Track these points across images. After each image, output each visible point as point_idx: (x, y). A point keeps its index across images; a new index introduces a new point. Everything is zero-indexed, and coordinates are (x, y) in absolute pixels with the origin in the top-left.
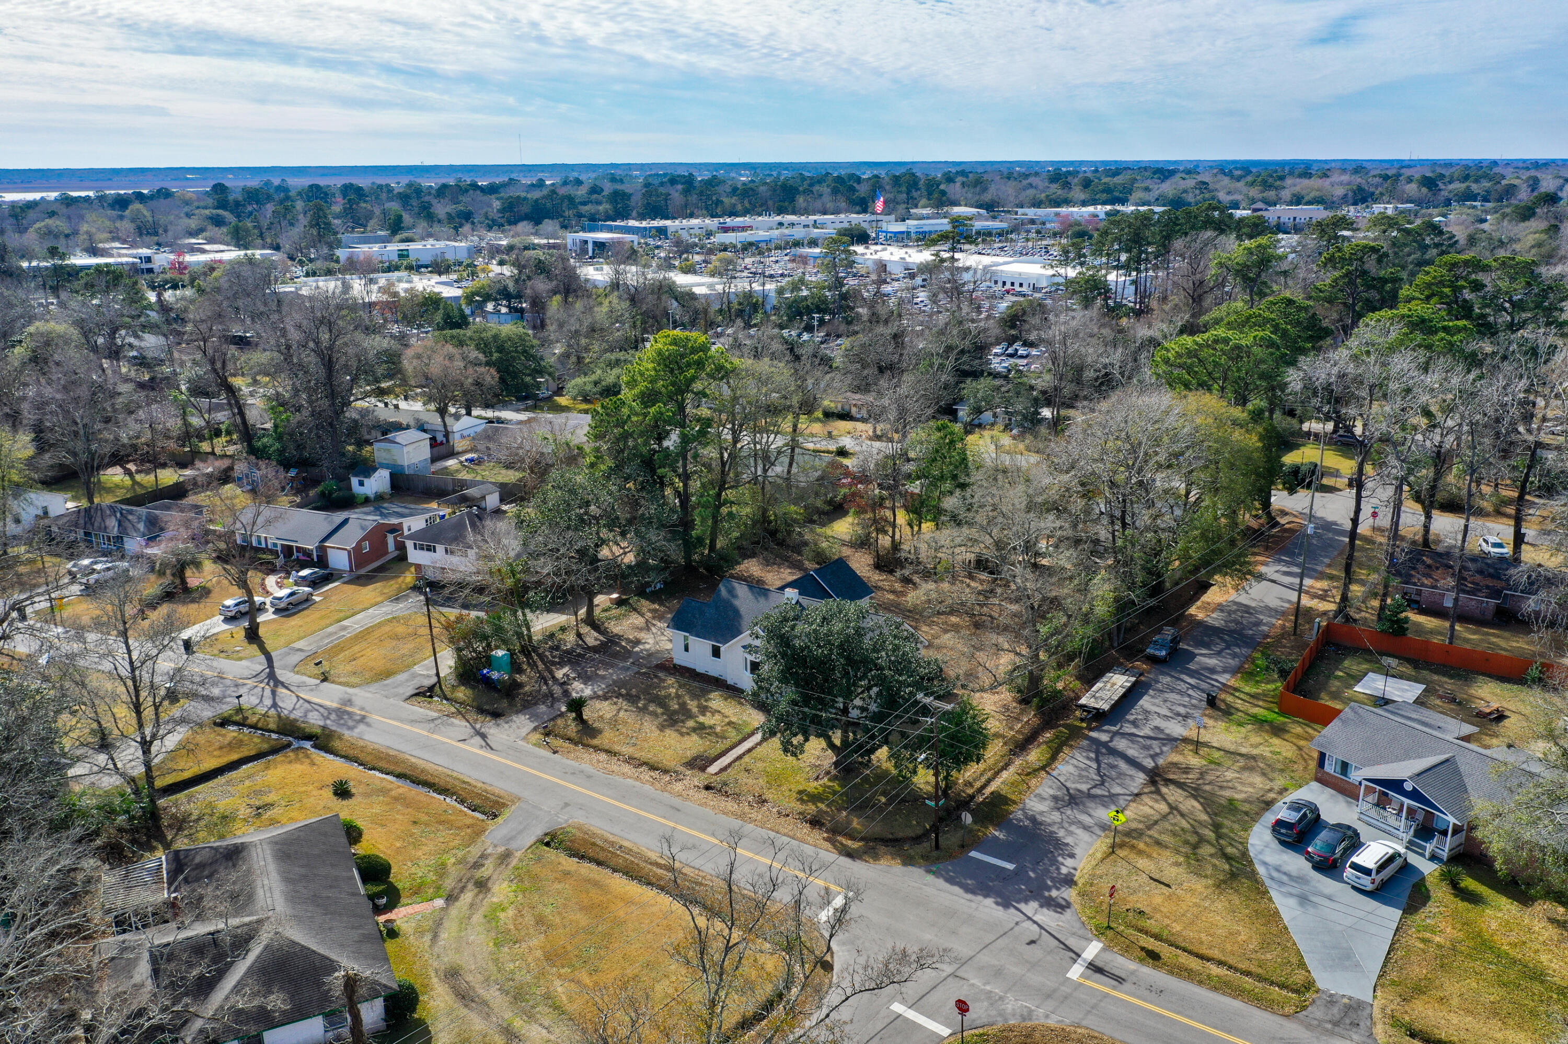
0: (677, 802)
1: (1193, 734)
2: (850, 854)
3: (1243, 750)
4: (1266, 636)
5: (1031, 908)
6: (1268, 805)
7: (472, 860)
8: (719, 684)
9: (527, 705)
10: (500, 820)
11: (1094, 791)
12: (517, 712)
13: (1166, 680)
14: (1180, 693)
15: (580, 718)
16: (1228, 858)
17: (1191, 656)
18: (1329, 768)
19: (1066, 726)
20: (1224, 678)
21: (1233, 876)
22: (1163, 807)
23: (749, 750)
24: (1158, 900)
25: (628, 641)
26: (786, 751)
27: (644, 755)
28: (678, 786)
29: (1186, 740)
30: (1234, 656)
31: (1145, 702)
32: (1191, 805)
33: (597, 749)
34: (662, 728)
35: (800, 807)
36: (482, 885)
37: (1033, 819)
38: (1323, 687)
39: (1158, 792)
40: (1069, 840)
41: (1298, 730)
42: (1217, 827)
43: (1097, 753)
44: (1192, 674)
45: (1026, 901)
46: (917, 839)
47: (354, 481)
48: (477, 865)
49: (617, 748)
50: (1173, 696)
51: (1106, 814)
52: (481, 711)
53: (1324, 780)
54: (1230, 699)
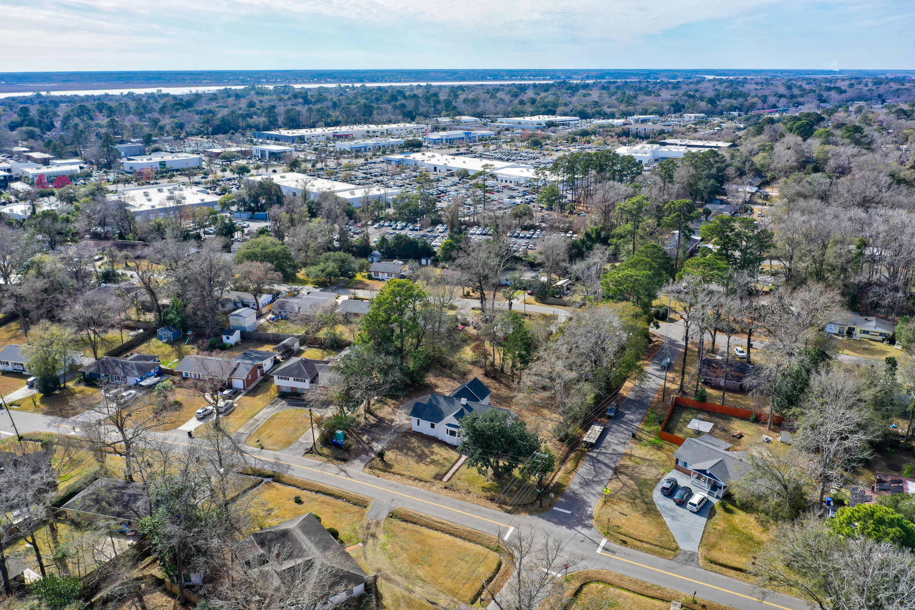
0: (436, 495)
1: (628, 451)
2: (509, 512)
3: (648, 458)
4: (652, 403)
5: (579, 528)
6: (659, 480)
7: (365, 526)
8: (434, 440)
9: (357, 455)
10: (369, 508)
11: (595, 479)
12: (354, 459)
13: (615, 426)
14: (621, 432)
15: (382, 460)
16: (646, 503)
17: (623, 415)
18: (680, 464)
19: (579, 450)
20: (637, 424)
21: (649, 510)
22: (620, 484)
23: (457, 470)
24: (623, 521)
25: (389, 420)
27: (416, 475)
28: (434, 488)
29: (625, 454)
30: (640, 413)
31: (608, 438)
32: (630, 482)
33: (394, 473)
34: (417, 462)
35: (483, 493)
36: (373, 536)
37: (574, 493)
38: (675, 426)
39: (618, 478)
40: (588, 500)
41: (667, 447)
42: (641, 491)
43: (593, 462)
44: (625, 423)
45: (577, 526)
46: (532, 504)
47: (224, 337)
48: (368, 528)
49: (403, 473)
50: (619, 434)
51: (599, 489)
52: (337, 459)
53: (678, 468)
54: (640, 434)
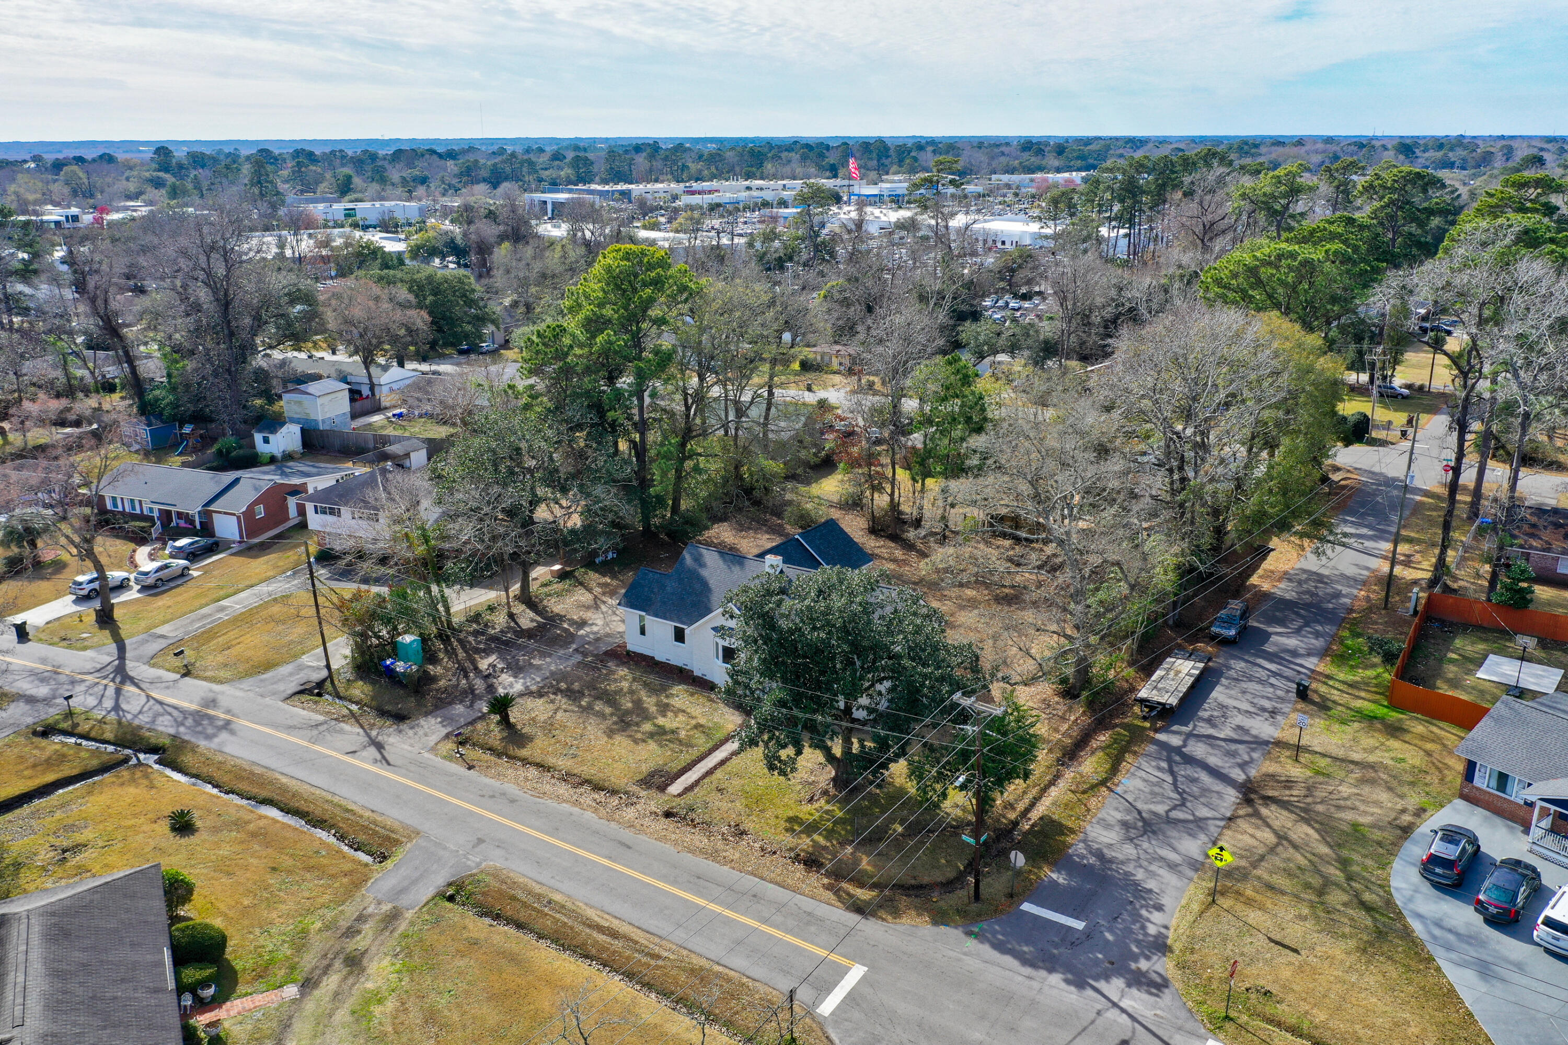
0: (627, 835)
1: (1290, 736)
2: (859, 909)
3: (1356, 757)
4: (1351, 611)
5: (1114, 987)
6: (1406, 831)
7: (344, 924)
8: (683, 675)
9: (441, 703)
10: (389, 864)
11: (1176, 814)
12: (427, 714)
13: (1239, 665)
14: (1260, 681)
15: (505, 721)
16: (1368, 908)
17: (1266, 636)
18: (1481, 781)
19: (1125, 726)
20: (1311, 663)
21: (1381, 934)
22: (1268, 837)
23: (723, 763)
24: (1286, 973)
25: (572, 622)
26: (771, 767)
27: (587, 771)
28: (630, 813)
29: (1278, 743)
30: (1317, 635)
31: (1219, 694)
32: (1303, 832)
33: (525, 762)
34: (610, 733)
35: (789, 840)
36: (355, 963)
37: (1100, 855)
38: (1438, 673)
39: (1256, 814)
40: (1151, 884)
41: (1420, 729)
42: (1344, 863)
43: (1170, 761)
44: (1272, 657)
45: (1107, 978)
46: (949, 886)
47: (258, 438)
48: (351, 932)
49: (551, 761)
50: (1252, 686)
51: (1191, 846)
52: (383, 713)
53: (1473, 798)
54: (1323, 689)
